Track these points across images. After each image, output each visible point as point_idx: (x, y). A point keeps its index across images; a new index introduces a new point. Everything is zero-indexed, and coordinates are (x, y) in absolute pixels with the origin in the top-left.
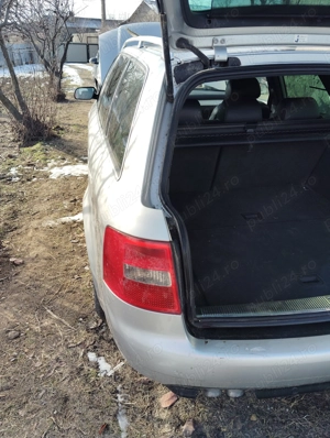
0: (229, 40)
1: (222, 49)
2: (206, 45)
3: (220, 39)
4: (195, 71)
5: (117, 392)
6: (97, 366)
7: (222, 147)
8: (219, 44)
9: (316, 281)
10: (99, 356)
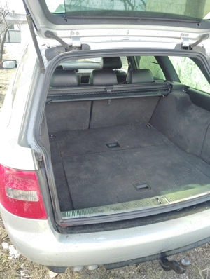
0: (82, 33)
1: (77, 38)
2: (66, 36)
3: (75, 31)
4: (60, 53)
5: (21, 269)
6: (8, 252)
7: (92, 101)
8: (75, 35)
9: (147, 188)
10: (10, 244)
